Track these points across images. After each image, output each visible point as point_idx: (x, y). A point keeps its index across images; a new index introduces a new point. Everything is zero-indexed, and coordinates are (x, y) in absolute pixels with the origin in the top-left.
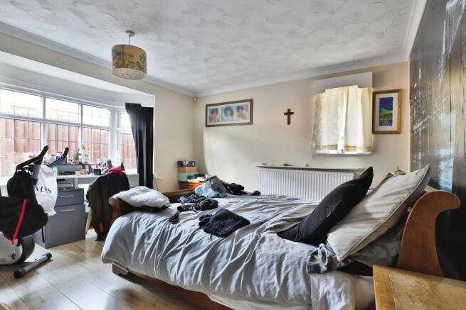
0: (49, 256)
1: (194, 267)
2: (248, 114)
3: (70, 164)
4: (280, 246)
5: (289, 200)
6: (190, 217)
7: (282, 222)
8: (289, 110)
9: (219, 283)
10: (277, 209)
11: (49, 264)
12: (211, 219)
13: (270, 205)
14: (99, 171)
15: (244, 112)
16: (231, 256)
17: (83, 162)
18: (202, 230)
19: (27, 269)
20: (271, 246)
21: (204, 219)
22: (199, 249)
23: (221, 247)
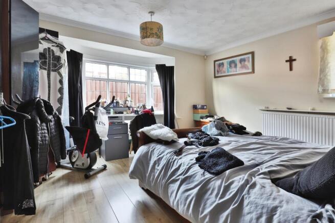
0: (105, 166)
1: (187, 198)
2: (249, 65)
3: (121, 107)
4: (272, 196)
5: (292, 143)
6: (191, 151)
7: (279, 168)
8: (290, 57)
9: (207, 220)
10: (276, 151)
11: (104, 172)
12: (207, 155)
13: (270, 147)
14: (138, 111)
15: (246, 63)
16: (219, 196)
17: (129, 106)
18: (197, 165)
19: (91, 173)
20: (262, 195)
21: (202, 155)
22: (192, 182)
23: (211, 185)
